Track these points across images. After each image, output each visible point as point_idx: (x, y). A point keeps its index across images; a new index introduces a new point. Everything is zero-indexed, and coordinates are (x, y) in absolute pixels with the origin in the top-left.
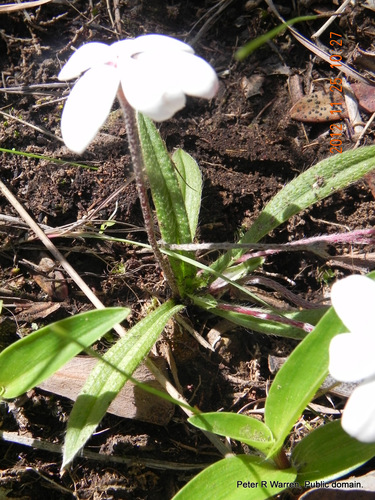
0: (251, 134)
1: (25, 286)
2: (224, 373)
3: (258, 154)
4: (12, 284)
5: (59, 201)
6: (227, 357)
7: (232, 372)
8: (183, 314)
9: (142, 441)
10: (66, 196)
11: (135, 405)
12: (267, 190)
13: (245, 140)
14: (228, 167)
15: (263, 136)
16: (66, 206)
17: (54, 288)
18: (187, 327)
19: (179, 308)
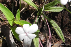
6: (31, 19)
8: (36, 11)
9: (16, 5)
19: (37, 10)
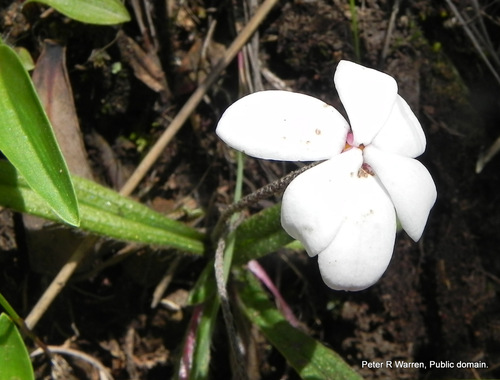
0: (475, 290)
1: (183, 33)
2: (135, 323)
3: (449, 306)
4: (182, 14)
5: (299, 50)
7: (141, 333)
10: (307, 59)
11: (44, 228)
12: (398, 329)
13: (463, 284)
14: (423, 266)
15: (475, 307)
16: (296, 62)
17: (187, 73)
18: (173, 266)
